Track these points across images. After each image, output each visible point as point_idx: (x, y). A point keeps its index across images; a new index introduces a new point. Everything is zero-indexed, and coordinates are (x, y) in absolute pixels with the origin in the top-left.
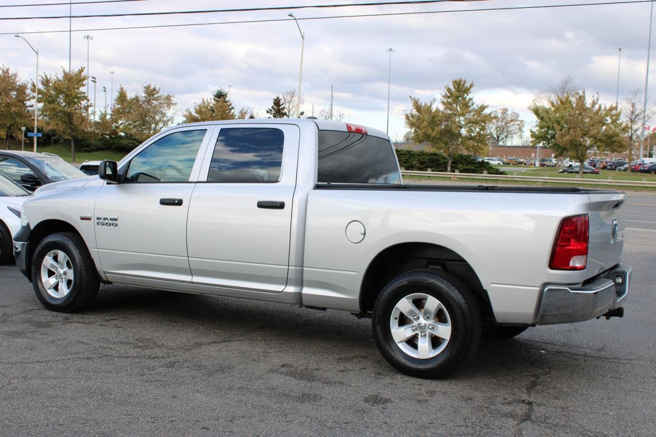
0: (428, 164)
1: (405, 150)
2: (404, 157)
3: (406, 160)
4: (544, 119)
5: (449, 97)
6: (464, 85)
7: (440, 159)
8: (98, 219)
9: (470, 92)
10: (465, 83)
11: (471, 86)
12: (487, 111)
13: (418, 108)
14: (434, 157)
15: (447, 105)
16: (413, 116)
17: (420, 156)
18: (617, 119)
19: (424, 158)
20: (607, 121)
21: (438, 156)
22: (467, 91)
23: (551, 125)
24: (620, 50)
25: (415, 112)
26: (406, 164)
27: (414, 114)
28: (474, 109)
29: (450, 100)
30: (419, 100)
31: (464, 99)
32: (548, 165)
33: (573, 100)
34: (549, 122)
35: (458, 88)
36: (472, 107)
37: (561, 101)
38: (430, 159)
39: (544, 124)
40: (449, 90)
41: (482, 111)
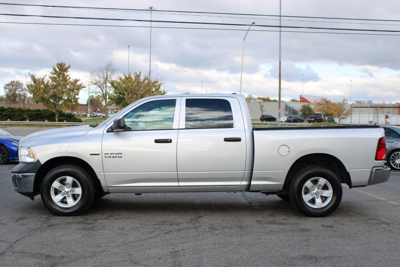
0: (35, 117)
1: (16, 108)
2: (17, 113)
3: (19, 114)
4: (117, 88)
5: (54, 74)
6: (64, 66)
7: (43, 113)
8: (105, 154)
9: (68, 71)
10: (65, 65)
11: (69, 67)
12: (79, 83)
13: (35, 80)
14: (38, 112)
15: (53, 79)
16: (31, 86)
17: (28, 112)
18: (159, 88)
19: (31, 113)
20: (153, 89)
21: (41, 112)
22: (66, 70)
23: (122, 92)
24: (129, 46)
25: (32, 83)
26: (20, 117)
27: (32, 84)
28: (70, 81)
29: (55, 76)
30: (35, 75)
31: (64, 75)
32: (93, 116)
33: (133, 77)
34: (120, 90)
35: (61, 68)
36: (69, 81)
37: (126, 77)
38: (36, 114)
39: (117, 91)
40: (55, 69)
41: (76, 83)
